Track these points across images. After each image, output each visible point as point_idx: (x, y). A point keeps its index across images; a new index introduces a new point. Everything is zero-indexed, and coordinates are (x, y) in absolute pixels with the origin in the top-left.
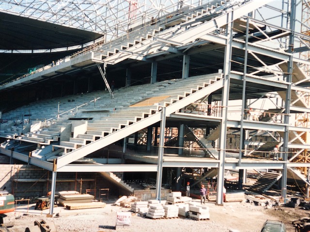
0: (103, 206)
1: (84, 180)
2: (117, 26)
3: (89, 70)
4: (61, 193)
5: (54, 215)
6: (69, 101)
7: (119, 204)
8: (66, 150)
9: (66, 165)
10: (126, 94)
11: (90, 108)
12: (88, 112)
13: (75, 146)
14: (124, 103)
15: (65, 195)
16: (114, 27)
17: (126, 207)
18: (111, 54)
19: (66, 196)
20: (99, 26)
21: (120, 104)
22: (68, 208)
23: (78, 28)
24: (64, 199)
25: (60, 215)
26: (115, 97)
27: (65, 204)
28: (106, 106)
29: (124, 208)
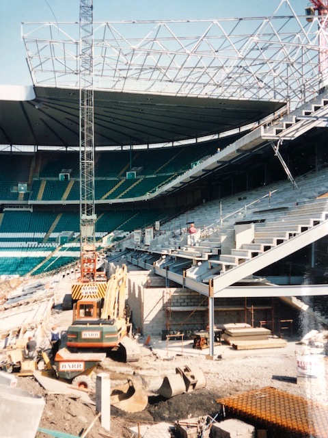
0: (283, 345)
1: (255, 308)
2: (303, 87)
3: (261, 152)
4: (227, 326)
5: (215, 357)
6: (240, 199)
7: (307, 342)
8: (224, 268)
9: (226, 288)
10: (315, 180)
11: (264, 206)
12: (260, 212)
13: (237, 261)
14: (310, 194)
15: (230, 328)
16: (299, 89)
17: (317, 347)
18: (288, 126)
19: (232, 331)
20: (279, 91)
21: (305, 196)
22: (235, 347)
23: (251, 99)
24: (230, 335)
25: (223, 357)
26: (299, 186)
27: (232, 342)
28: (286, 201)
29: (315, 349)
